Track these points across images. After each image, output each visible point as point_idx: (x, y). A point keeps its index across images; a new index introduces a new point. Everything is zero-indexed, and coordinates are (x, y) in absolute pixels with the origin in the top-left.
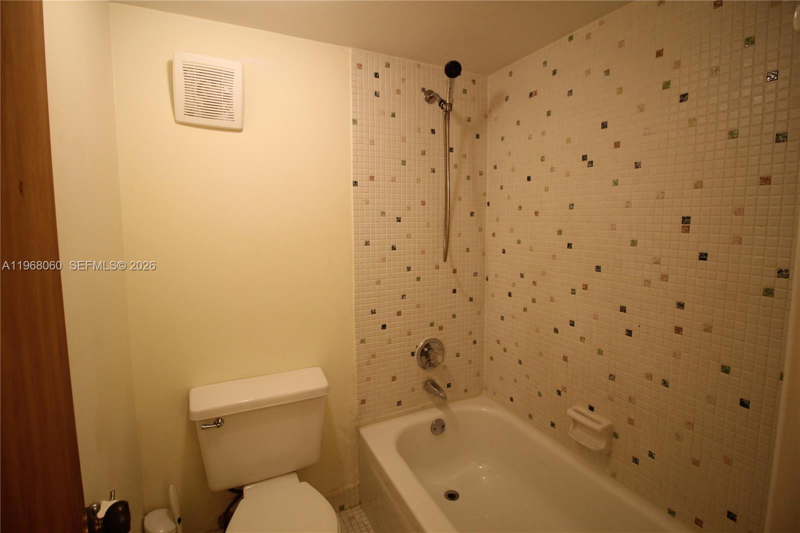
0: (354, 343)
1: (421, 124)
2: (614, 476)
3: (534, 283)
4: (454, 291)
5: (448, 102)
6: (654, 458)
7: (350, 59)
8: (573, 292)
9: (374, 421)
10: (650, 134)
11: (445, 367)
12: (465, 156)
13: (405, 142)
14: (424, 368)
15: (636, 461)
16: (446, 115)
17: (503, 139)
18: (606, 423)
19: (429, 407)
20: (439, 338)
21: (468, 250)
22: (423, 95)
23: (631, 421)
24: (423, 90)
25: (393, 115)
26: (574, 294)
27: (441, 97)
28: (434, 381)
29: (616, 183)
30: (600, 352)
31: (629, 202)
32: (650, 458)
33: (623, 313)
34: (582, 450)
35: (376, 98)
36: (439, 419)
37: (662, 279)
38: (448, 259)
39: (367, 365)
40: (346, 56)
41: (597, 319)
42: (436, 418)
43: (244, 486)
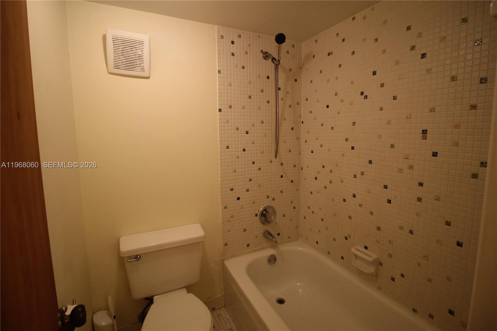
0: (220, 208)
1: (261, 73)
2: (380, 288)
3: (331, 171)
4: (282, 177)
5: (277, 59)
6: (404, 278)
7: (216, 33)
8: (355, 176)
9: (233, 256)
10: (403, 78)
11: (276, 223)
12: (288, 93)
13: (251, 84)
14: (263, 224)
15: (393, 279)
16: (276, 68)
17: (311, 82)
18: (375, 256)
19: (267, 248)
20: (272, 205)
21: (290, 151)
22: (261, 55)
23: (390, 256)
24: (262, 51)
25: (243, 68)
26: (356, 178)
27: (273, 56)
28: (269, 232)
29: (381, 109)
30: (372, 213)
31: (389, 121)
32: (402, 278)
33: (385, 189)
34: (360, 273)
35: (232, 57)
36: (273, 255)
37: (409, 168)
38: (278, 157)
39: (228, 222)
40: (214, 30)
41: (370, 193)
42: (271, 254)
43: (154, 296)
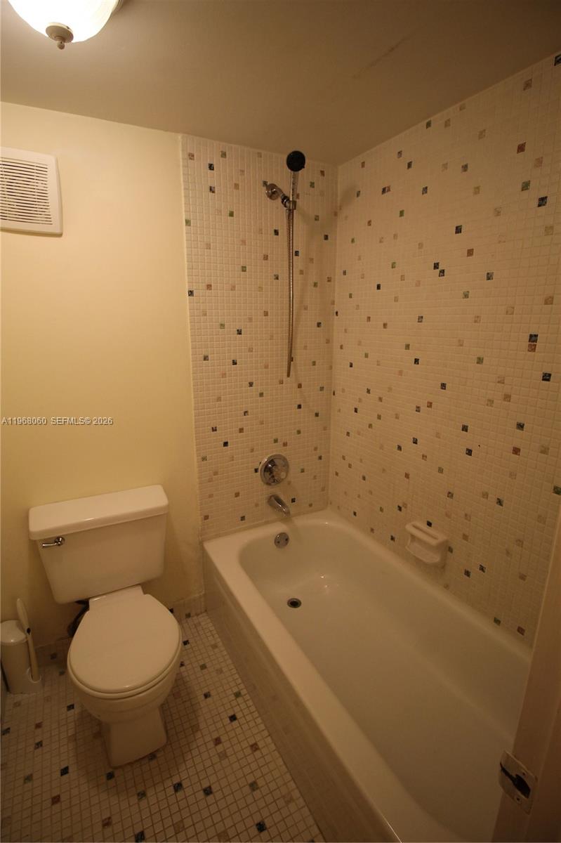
0: (195, 459)
1: (263, 225)
2: (447, 587)
3: (380, 399)
4: (299, 407)
5: (291, 199)
6: (484, 572)
7: (180, 149)
8: (418, 409)
9: (218, 536)
10: (505, 242)
11: (289, 483)
12: (312, 260)
13: (245, 245)
14: (268, 484)
15: (467, 573)
16: (289, 215)
17: (353, 241)
18: (442, 538)
19: (273, 522)
20: (283, 454)
21: (314, 363)
22: (264, 190)
23: (465, 537)
24: (265, 183)
25: (231, 214)
26: (419, 411)
27: (284, 192)
28: (278, 497)
29: (466, 296)
30: (441, 470)
31: (478, 317)
32: (481, 572)
33: (464, 432)
34: (418, 563)
35: (211, 194)
36: (284, 533)
37: (505, 399)
38: (291, 373)
39: (209, 482)
40: (176, 144)
41: (439, 438)
42: (279, 532)
43: (90, 598)
